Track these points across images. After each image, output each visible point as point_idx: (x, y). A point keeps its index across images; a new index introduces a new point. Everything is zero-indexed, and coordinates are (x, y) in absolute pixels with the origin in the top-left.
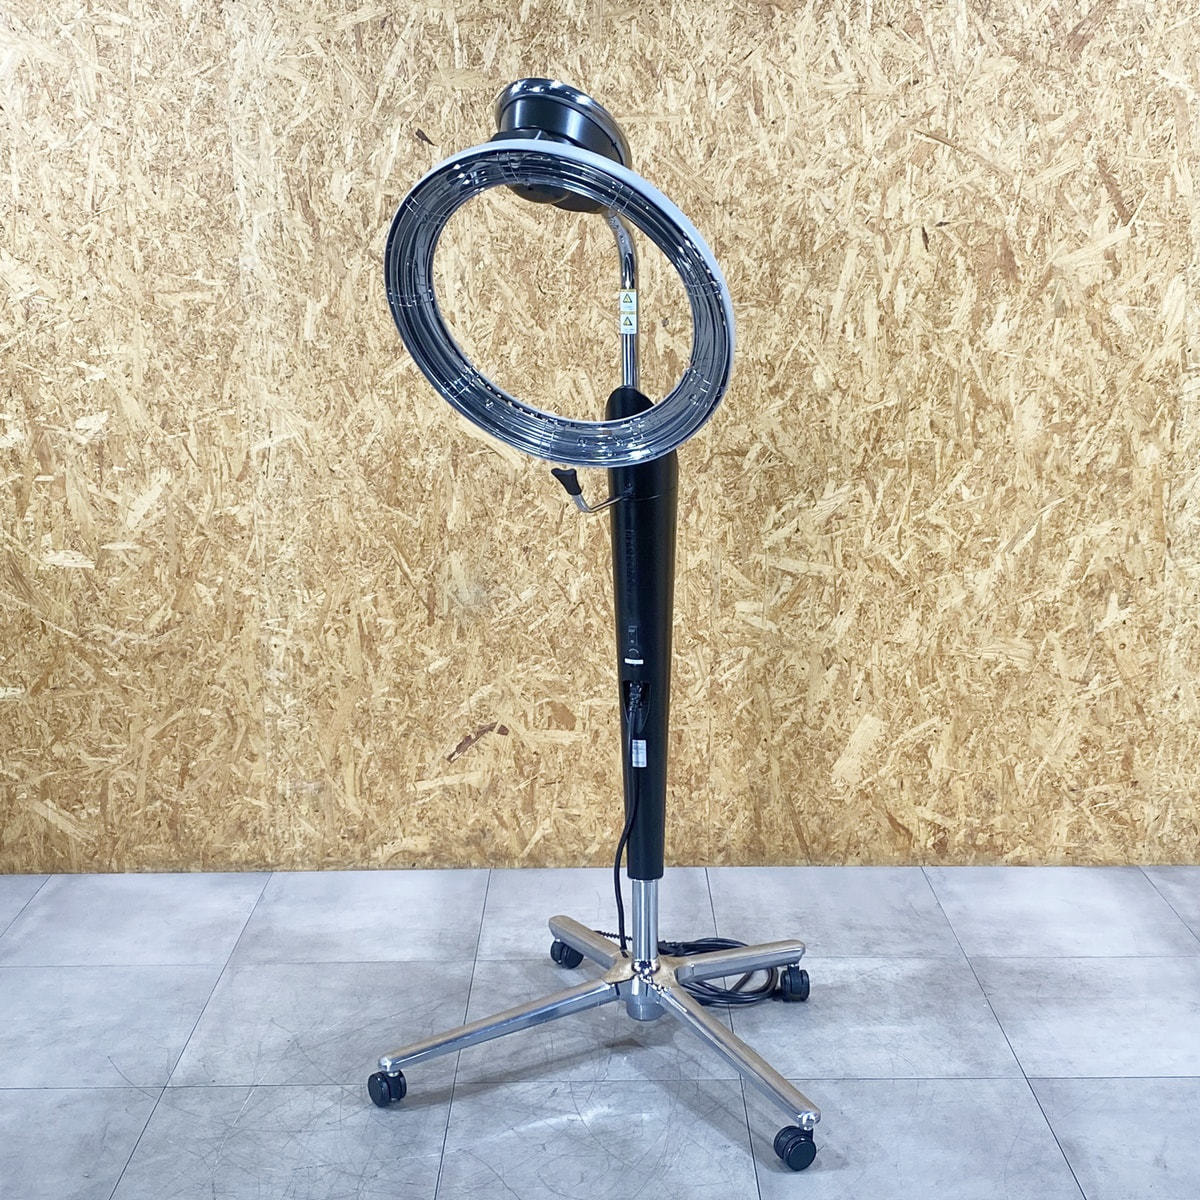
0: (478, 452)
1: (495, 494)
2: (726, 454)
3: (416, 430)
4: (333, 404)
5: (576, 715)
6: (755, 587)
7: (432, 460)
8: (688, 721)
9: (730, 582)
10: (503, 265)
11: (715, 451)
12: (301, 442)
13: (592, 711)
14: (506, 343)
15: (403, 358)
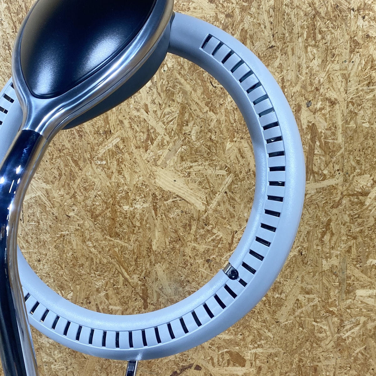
0: (171, 200)
1: (185, 227)
2: (353, 195)
3: (126, 187)
4: (63, 172)
5: (246, 358)
6: (370, 280)
7: (138, 206)
8: (321, 359)
9: (352, 278)
10: (182, 67)
11: (344, 194)
12: (44, 199)
13: (256, 356)
14: (187, 125)
15: (111, 139)
